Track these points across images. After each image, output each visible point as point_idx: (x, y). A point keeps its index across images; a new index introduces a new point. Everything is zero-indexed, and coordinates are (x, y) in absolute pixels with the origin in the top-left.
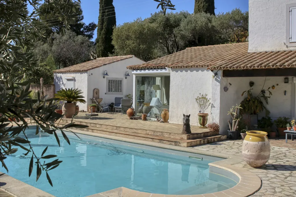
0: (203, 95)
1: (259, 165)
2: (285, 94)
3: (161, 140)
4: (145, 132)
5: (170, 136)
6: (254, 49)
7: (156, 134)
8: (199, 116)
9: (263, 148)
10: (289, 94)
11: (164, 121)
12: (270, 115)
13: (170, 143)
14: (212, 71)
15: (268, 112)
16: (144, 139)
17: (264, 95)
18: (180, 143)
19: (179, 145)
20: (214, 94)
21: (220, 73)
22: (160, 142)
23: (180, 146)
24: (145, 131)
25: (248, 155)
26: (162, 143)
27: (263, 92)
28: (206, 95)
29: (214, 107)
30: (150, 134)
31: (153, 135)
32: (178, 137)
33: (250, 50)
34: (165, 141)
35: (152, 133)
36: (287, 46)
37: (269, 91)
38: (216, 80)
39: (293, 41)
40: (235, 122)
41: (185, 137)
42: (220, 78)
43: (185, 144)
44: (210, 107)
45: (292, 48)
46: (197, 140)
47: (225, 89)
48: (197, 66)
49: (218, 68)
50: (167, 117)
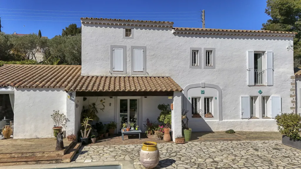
0: (56, 112)
2: (110, 106)
4: (8, 156)
5: (43, 155)
6: (86, 73)
7: (25, 155)
8: (54, 129)
10: (113, 105)
11: (6, 138)
13: (49, 162)
14: (67, 92)
15: (98, 119)
16: (14, 163)
17: (94, 106)
18: (62, 160)
19: (61, 163)
20: (68, 111)
21: (74, 94)
23: (63, 163)
24: (8, 154)
25: (149, 162)
27: (94, 104)
28: (59, 111)
29: (69, 121)
30: (16, 156)
31: (21, 157)
32: (54, 154)
33: (83, 74)
34: (43, 162)
35: (20, 155)
36: (111, 73)
37: (103, 105)
38: (71, 99)
39: (115, 70)
40: (87, 132)
41: (62, 152)
42: (74, 98)
43: (68, 160)
44: (65, 121)
45: (115, 75)
46: (72, 153)
47: (77, 106)
48: (48, 87)
49: (74, 90)
50: (10, 133)
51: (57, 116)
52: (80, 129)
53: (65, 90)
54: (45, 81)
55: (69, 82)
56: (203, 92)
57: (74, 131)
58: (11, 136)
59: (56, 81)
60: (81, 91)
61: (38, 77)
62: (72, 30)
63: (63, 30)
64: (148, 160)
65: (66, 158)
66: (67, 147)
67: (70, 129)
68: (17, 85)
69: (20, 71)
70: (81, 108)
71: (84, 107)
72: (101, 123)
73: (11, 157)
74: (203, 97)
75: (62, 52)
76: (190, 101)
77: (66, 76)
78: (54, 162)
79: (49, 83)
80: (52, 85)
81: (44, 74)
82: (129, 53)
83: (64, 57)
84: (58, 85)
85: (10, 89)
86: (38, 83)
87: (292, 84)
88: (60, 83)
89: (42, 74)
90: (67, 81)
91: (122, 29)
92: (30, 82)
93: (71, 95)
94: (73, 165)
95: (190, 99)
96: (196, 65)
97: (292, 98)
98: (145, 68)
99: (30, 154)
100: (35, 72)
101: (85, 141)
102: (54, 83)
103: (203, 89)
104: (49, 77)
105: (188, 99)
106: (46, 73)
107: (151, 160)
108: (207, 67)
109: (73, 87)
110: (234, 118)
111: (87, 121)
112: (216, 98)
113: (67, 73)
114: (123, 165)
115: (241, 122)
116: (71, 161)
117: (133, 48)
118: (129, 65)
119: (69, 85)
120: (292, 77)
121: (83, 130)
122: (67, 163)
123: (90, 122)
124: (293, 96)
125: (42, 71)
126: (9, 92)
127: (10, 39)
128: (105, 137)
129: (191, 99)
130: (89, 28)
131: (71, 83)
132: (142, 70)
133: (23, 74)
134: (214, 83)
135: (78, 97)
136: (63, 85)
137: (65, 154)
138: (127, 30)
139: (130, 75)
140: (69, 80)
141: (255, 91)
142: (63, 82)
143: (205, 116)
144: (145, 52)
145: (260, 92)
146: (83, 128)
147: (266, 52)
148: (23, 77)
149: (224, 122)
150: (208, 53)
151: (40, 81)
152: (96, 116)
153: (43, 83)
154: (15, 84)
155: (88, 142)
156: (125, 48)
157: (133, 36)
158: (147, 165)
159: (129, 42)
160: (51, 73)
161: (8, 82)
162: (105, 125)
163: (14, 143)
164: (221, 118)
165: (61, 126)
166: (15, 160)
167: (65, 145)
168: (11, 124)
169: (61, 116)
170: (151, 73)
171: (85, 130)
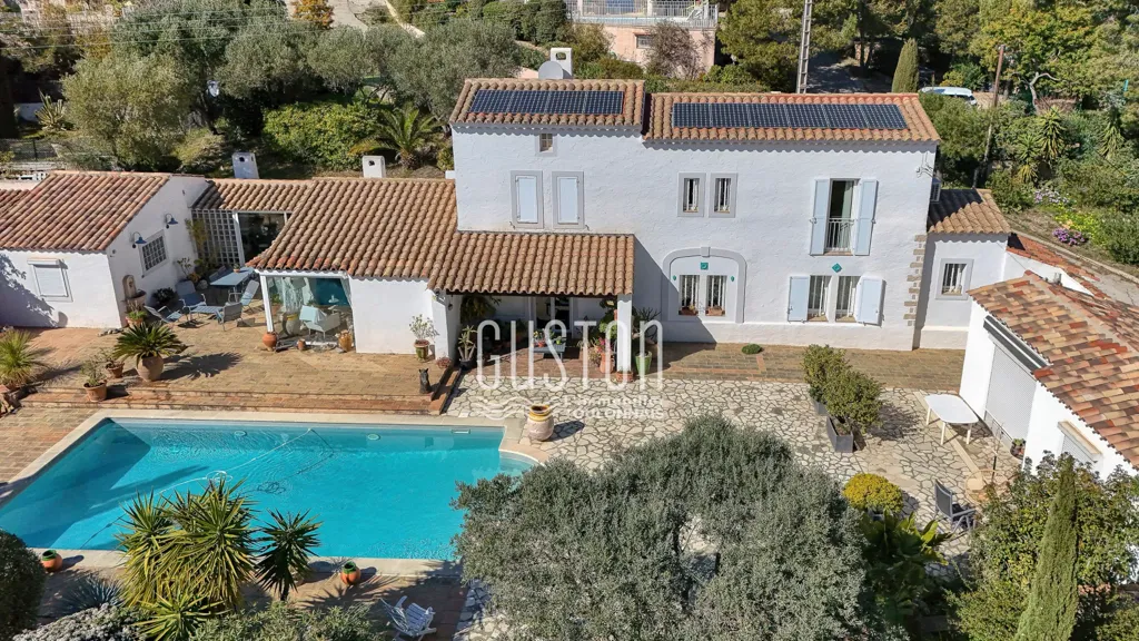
0: (417, 318)
3: (398, 410)
5: (404, 400)
6: (467, 226)
8: (417, 348)
13: (412, 413)
14: (431, 288)
18: (427, 411)
19: (427, 414)
20: (436, 318)
21: (443, 292)
22: (397, 413)
23: (430, 416)
26: (401, 413)
28: (421, 318)
29: (439, 332)
32: (417, 400)
33: (461, 227)
34: (404, 411)
36: (514, 227)
38: (438, 300)
39: (522, 220)
40: (469, 351)
41: (428, 398)
42: (444, 298)
43: (438, 412)
45: (520, 230)
46: (444, 396)
48: (400, 277)
52: (457, 347)
53: (428, 284)
54: (393, 256)
55: (433, 260)
56: (705, 266)
57: (447, 350)
59: (411, 254)
60: (454, 290)
61: (380, 237)
65: (434, 409)
66: (435, 387)
67: (442, 348)
68: (350, 270)
74: (703, 276)
76: (676, 284)
77: (430, 235)
78: (418, 413)
79: (400, 263)
80: (405, 271)
82: (547, 186)
84: (416, 271)
86: (381, 263)
87: (916, 252)
88: (418, 264)
89: (387, 223)
90: (430, 257)
91: (531, 137)
92: (370, 259)
93: (438, 294)
94: (442, 421)
95: (675, 279)
96: (693, 208)
97: (911, 283)
98: (581, 216)
101: (466, 364)
102: (409, 262)
103: (705, 260)
104: (399, 236)
105: (672, 281)
106: (393, 219)
108: (717, 214)
109: (440, 278)
110: (772, 318)
111: (468, 332)
112: (733, 279)
113: (432, 218)
114: (508, 430)
115: (785, 327)
116: (441, 413)
117: (556, 176)
118: (548, 210)
119: (435, 272)
120: (918, 238)
121: (461, 349)
122: (436, 415)
124: (916, 279)
126: (339, 277)
129: (678, 278)
130: (467, 135)
131: (437, 265)
132: (576, 221)
134: (731, 248)
136: (425, 272)
137: (433, 399)
138: (543, 136)
139: (551, 230)
140: (433, 249)
141: (824, 266)
142: (424, 260)
143: (707, 312)
144: (581, 183)
145: (837, 268)
146: (462, 346)
147: (860, 182)
148: (355, 236)
149: (747, 327)
150: (723, 183)
151: (385, 253)
153: (391, 262)
154: (348, 267)
155: (471, 366)
156: (539, 176)
157: (555, 151)
158: (535, 437)
159: (549, 163)
160: (398, 217)
161: (334, 258)
163: (360, 366)
164: (741, 317)
167: (432, 384)
170: (595, 227)
171: (466, 348)
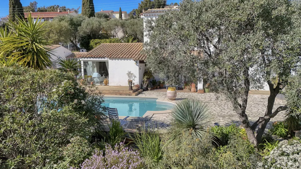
0: (129, 72)
1: (174, 99)
3: (121, 94)
4: (108, 91)
5: (123, 92)
7: (115, 92)
8: (128, 81)
9: (175, 93)
11: (105, 85)
12: (155, 79)
13: (126, 95)
14: (134, 61)
15: (154, 78)
19: (131, 95)
21: (138, 62)
22: (120, 95)
26: (122, 95)
28: (131, 72)
29: (136, 77)
31: (113, 92)
35: (113, 91)
38: (136, 65)
40: (146, 83)
41: (131, 91)
42: (138, 64)
43: (135, 95)
44: (134, 77)
46: (136, 93)
47: (140, 69)
48: (125, 58)
49: (138, 59)
50: (107, 83)
51: (130, 74)
53: (134, 60)
54: (123, 54)
55: (136, 55)
57: (138, 83)
58: (108, 84)
59: (129, 54)
60: (142, 60)
61: (120, 52)
62: (146, 3)
63: (139, 4)
64: (170, 95)
65: (133, 94)
66: (134, 90)
67: (136, 81)
68: (109, 57)
69: (110, 48)
70: (144, 71)
71: (145, 70)
72: (155, 80)
73: (109, 92)
75: (135, 31)
77: (135, 51)
78: (128, 95)
79: (125, 55)
80: (127, 57)
81: (123, 50)
83: (137, 34)
84: (130, 57)
85: (106, 59)
86: (119, 55)
88: (131, 55)
89: (122, 50)
90: (135, 54)
92: (116, 55)
93: (136, 62)
94: (137, 97)
99: (118, 91)
100: (118, 49)
101: (144, 89)
102: (128, 55)
104: (126, 51)
106: (124, 49)
107: (171, 95)
109: (138, 58)
111: (146, 78)
113: (136, 49)
119: (136, 57)
121: (144, 83)
123: (147, 79)
125: (122, 48)
126: (106, 60)
127: (102, 23)
128: (157, 88)
131: (137, 55)
133: (112, 50)
135: (141, 64)
136: (133, 57)
137: (133, 92)
140: (136, 53)
142: (133, 55)
146: (143, 82)
148: (112, 52)
151: (121, 54)
152: (152, 76)
153: (122, 55)
154: (108, 56)
155: (146, 89)
158: (170, 97)
160: (126, 49)
161: (105, 55)
162: (158, 81)
163: (110, 87)
165: (132, 80)
166: (111, 93)
167: (133, 89)
168: (107, 78)
169: (132, 74)
171: (145, 83)
